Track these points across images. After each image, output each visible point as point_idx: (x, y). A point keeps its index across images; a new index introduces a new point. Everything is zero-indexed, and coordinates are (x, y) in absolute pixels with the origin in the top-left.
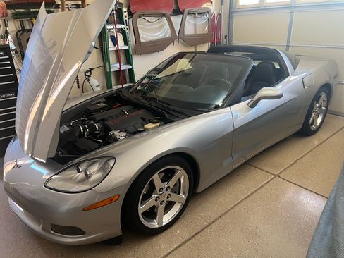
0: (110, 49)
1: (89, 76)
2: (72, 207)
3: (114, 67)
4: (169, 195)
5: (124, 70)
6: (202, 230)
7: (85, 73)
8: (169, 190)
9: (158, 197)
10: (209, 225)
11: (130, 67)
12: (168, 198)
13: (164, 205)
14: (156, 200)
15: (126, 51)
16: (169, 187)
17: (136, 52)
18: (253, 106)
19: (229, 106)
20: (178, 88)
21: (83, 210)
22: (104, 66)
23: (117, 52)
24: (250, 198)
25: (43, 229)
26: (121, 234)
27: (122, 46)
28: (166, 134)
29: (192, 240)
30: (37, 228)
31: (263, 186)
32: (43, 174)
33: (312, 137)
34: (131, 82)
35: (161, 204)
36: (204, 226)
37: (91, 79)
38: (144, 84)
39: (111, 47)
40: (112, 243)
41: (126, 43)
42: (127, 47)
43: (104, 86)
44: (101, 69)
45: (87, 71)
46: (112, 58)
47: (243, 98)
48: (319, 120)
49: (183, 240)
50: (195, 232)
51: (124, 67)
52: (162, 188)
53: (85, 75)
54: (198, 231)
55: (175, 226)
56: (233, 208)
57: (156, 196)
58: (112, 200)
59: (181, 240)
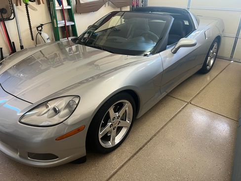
0: (56, 8)
1: (41, 30)
2: (45, 138)
3: (61, 23)
4: (119, 122)
5: (68, 26)
6: (144, 146)
7: (37, 28)
8: (119, 119)
9: (112, 125)
10: (148, 142)
11: (73, 24)
12: (118, 124)
13: (115, 130)
14: (110, 127)
15: (69, 11)
16: (119, 116)
17: (76, 12)
18: (175, 52)
19: (159, 52)
20: (116, 39)
21: (56, 140)
22: (52, 23)
23: (62, 11)
24: (174, 120)
25: (20, 156)
26: (85, 154)
27: (66, 6)
28: (113, 77)
29: (137, 154)
30: (15, 156)
31: (181, 111)
32: (16, 112)
33: (207, 74)
34: (73, 36)
35: (114, 129)
36: (145, 143)
37: (42, 33)
38: (85, 38)
39: (57, 7)
40: (79, 162)
41: (69, 4)
42: (70, 7)
43: (53, 39)
44: (50, 25)
45: (39, 27)
46: (59, 15)
47: (168, 46)
48: (212, 62)
49: (131, 155)
50: (139, 148)
51: (69, 24)
52: (114, 118)
53: (38, 30)
54: (141, 146)
55: (123, 145)
56: (162, 128)
57: (111, 123)
58: (79, 130)
59: (130, 155)
